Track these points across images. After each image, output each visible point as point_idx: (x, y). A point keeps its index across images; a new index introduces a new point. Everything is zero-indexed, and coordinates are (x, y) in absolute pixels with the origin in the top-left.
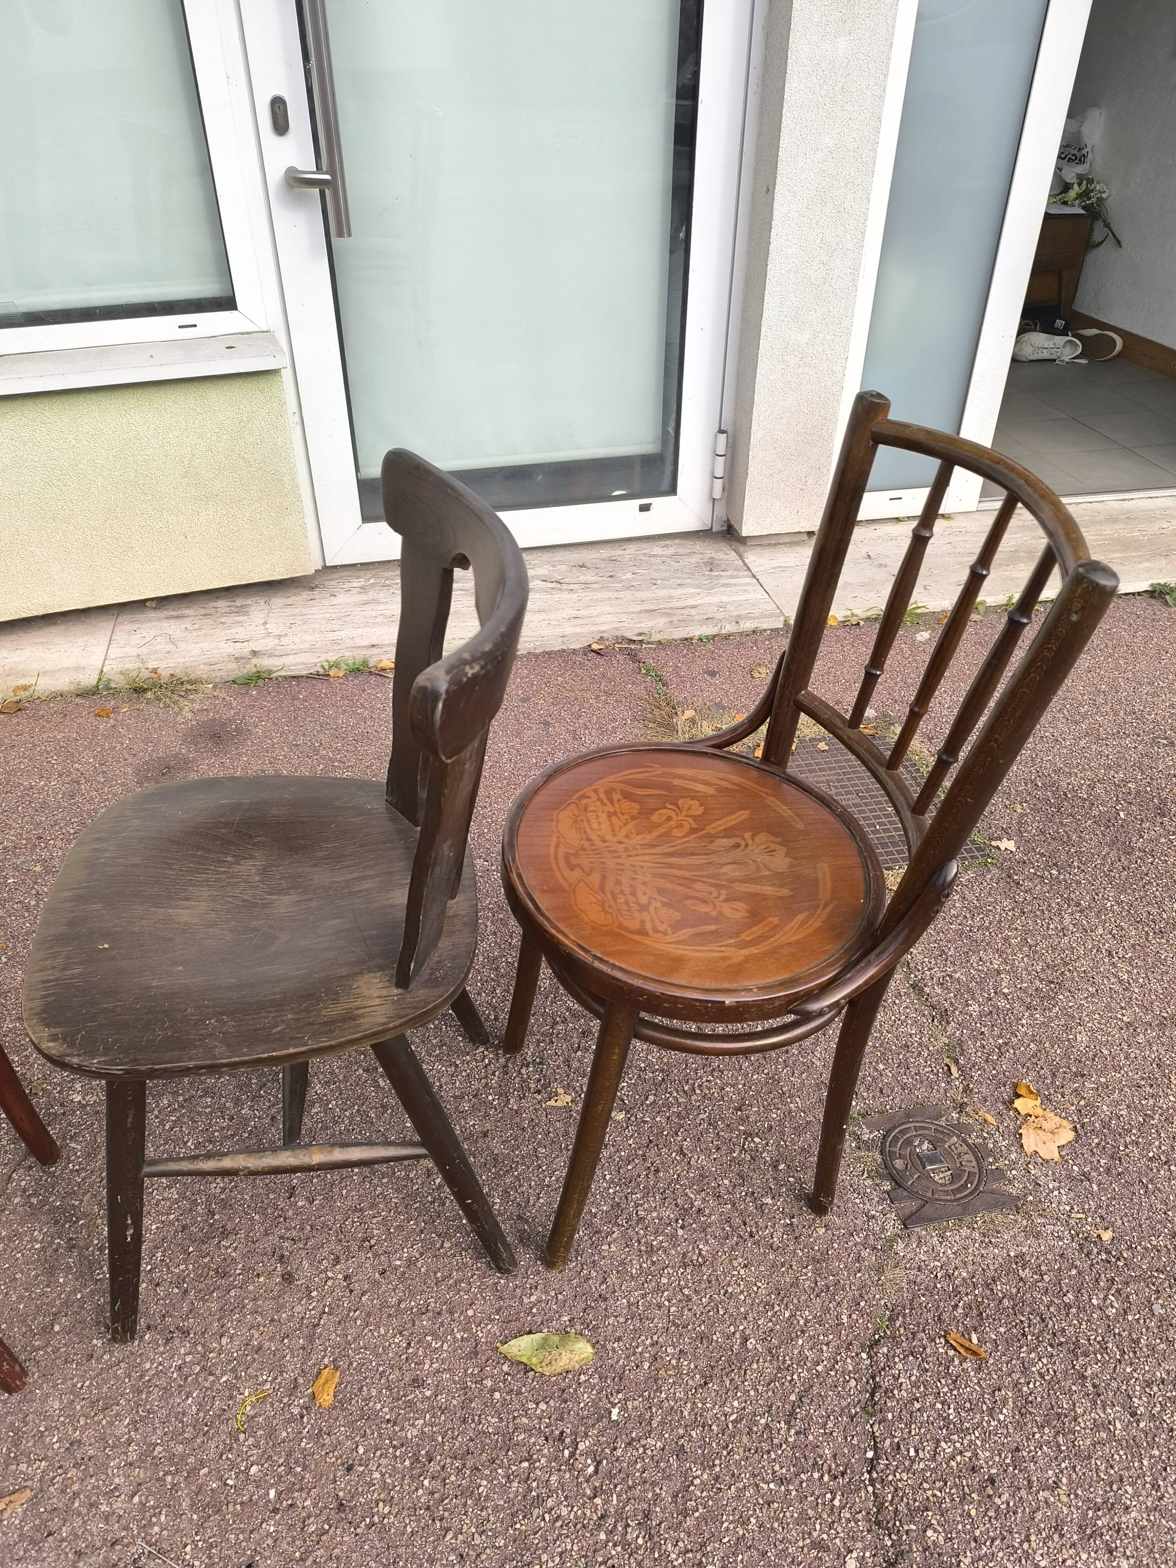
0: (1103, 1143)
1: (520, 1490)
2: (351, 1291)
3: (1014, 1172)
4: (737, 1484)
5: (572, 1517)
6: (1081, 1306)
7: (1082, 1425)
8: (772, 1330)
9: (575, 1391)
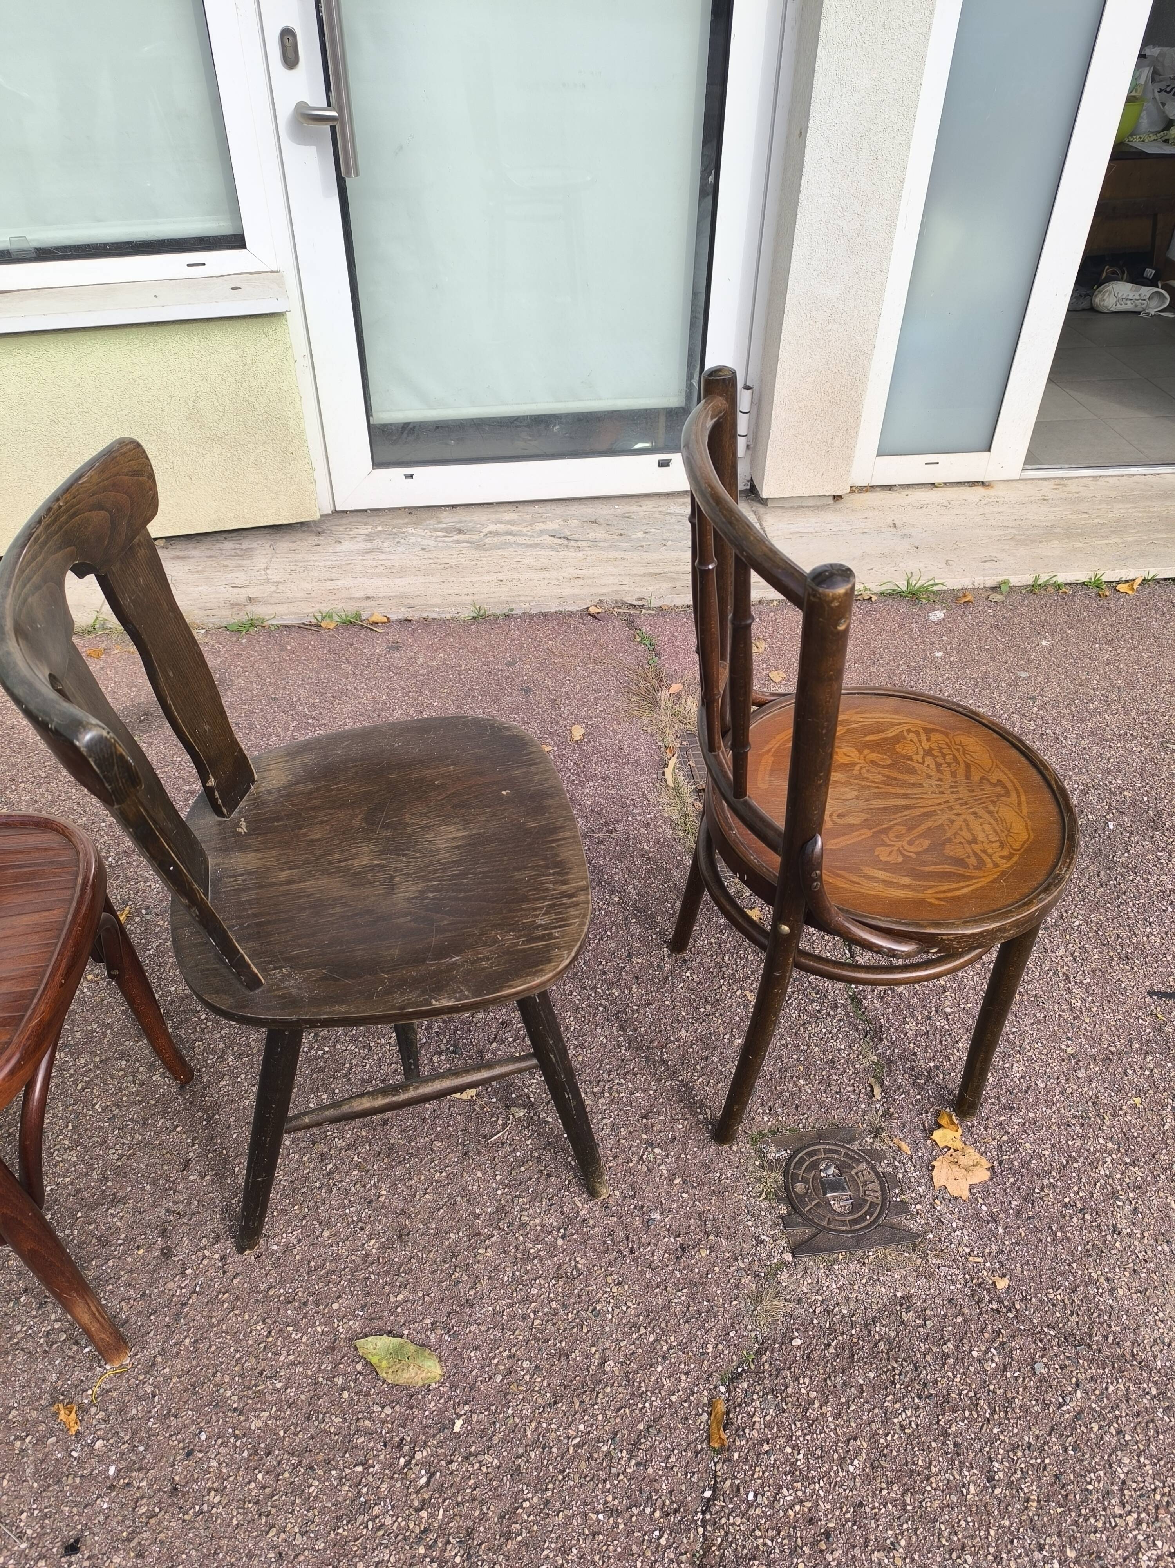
0: (1018, 1184)
1: (350, 1494)
2: (224, 1272)
3: (919, 1206)
4: (565, 1512)
5: (395, 1528)
6: (960, 1357)
7: (934, 1485)
8: (633, 1353)
9: (424, 1397)
